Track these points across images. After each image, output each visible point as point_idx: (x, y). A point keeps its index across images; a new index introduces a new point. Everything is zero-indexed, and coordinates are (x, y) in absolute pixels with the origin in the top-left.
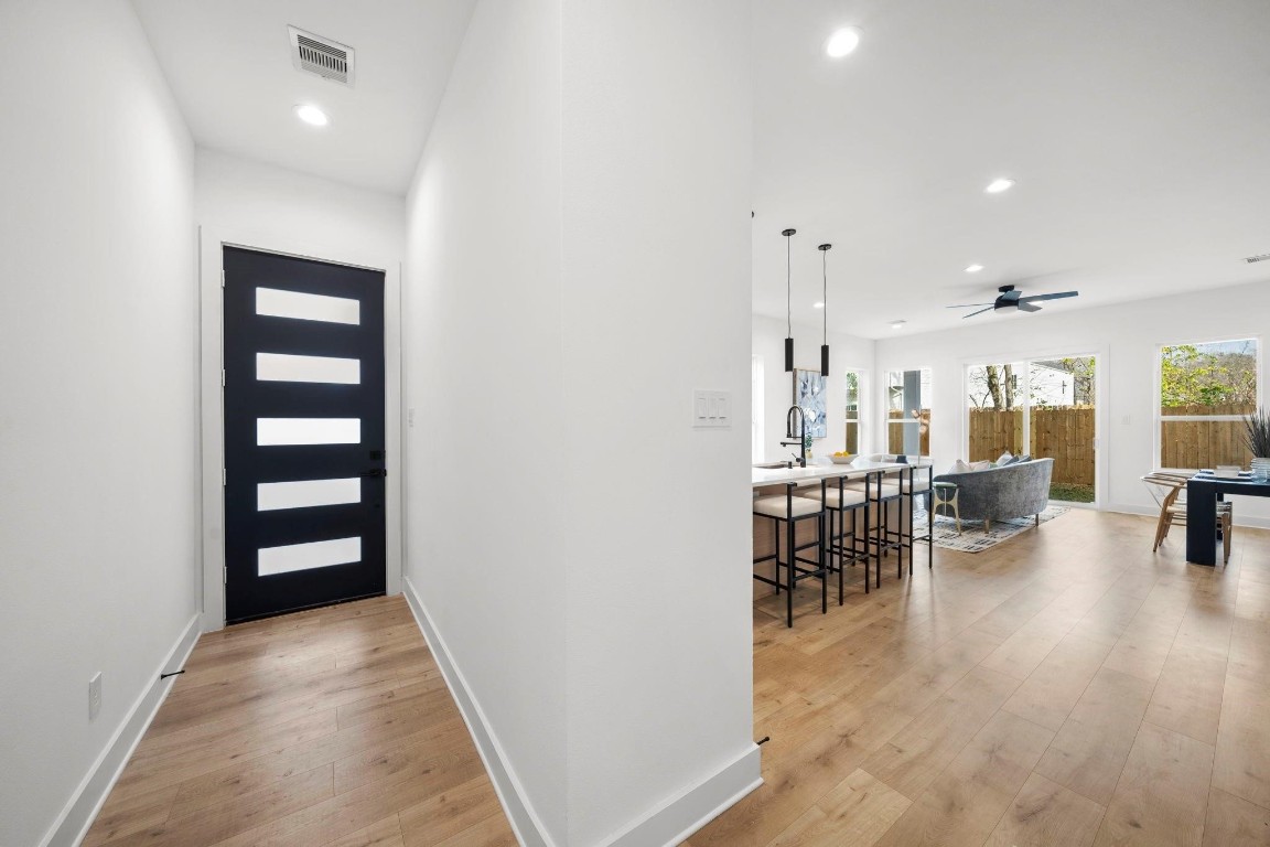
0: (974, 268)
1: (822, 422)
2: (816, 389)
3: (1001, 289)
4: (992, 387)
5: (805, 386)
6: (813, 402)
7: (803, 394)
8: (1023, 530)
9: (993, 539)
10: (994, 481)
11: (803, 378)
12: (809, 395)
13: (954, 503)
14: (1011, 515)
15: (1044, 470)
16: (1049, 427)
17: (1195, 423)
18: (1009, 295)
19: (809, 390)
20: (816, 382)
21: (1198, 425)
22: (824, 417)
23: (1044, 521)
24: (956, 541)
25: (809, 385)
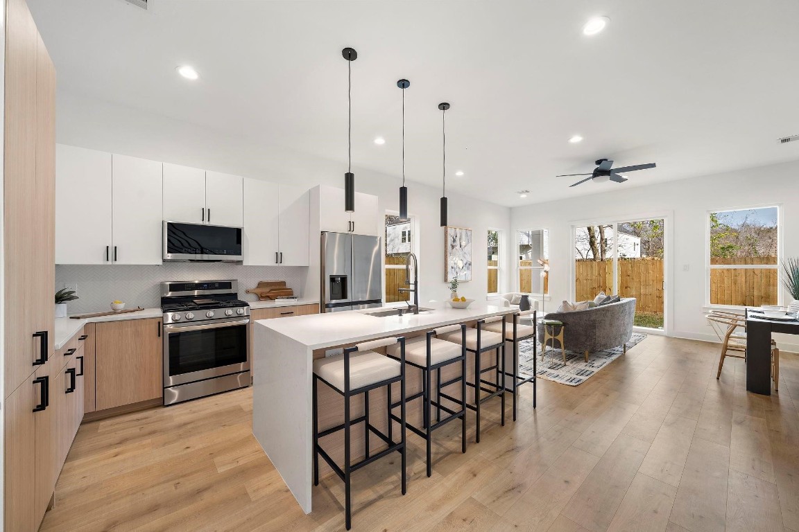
0: (576, 139)
1: (468, 269)
2: (463, 243)
3: (599, 162)
4: (592, 244)
5: (454, 241)
6: (461, 253)
7: (453, 247)
8: (614, 357)
9: (591, 369)
10: (592, 319)
11: (453, 234)
12: (458, 247)
13: (560, 337)
14: (605, 346)
15: (630, 308)
16: (629, 273)
17: (723, 271)
18: (603, 166)
19: (458, 243)
20: (464, 237)
21: (725, 271)
22: (470, 264)
23: (630, 347)
24: (561, 372)
25: (458, 239)
